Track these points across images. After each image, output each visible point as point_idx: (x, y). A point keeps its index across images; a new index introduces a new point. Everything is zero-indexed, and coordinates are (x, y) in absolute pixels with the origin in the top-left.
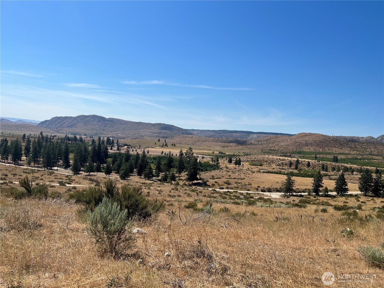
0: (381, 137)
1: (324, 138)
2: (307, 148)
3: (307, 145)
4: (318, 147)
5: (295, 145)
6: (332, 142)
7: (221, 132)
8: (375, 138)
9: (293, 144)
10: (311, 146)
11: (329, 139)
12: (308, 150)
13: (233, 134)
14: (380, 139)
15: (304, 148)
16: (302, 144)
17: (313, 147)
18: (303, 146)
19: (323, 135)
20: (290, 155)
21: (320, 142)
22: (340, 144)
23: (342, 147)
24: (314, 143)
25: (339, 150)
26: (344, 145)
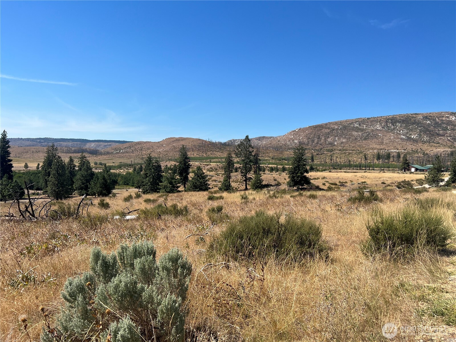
1: (201, 143)
2: (189, 153)
3: (188, 150)
4: (200, 152)
5: (175, 150)
6: (210, 146)
7: (43, 141)
9: (172, 149)
11: (206, 143)
12: (192, 156)
13: (61, 143)
17: (195, 152)
21: (200, 147)
22: (218, 148)
23: (223, 151)
24: (194, 148)
25: (221, 154)
26: (222, 148)
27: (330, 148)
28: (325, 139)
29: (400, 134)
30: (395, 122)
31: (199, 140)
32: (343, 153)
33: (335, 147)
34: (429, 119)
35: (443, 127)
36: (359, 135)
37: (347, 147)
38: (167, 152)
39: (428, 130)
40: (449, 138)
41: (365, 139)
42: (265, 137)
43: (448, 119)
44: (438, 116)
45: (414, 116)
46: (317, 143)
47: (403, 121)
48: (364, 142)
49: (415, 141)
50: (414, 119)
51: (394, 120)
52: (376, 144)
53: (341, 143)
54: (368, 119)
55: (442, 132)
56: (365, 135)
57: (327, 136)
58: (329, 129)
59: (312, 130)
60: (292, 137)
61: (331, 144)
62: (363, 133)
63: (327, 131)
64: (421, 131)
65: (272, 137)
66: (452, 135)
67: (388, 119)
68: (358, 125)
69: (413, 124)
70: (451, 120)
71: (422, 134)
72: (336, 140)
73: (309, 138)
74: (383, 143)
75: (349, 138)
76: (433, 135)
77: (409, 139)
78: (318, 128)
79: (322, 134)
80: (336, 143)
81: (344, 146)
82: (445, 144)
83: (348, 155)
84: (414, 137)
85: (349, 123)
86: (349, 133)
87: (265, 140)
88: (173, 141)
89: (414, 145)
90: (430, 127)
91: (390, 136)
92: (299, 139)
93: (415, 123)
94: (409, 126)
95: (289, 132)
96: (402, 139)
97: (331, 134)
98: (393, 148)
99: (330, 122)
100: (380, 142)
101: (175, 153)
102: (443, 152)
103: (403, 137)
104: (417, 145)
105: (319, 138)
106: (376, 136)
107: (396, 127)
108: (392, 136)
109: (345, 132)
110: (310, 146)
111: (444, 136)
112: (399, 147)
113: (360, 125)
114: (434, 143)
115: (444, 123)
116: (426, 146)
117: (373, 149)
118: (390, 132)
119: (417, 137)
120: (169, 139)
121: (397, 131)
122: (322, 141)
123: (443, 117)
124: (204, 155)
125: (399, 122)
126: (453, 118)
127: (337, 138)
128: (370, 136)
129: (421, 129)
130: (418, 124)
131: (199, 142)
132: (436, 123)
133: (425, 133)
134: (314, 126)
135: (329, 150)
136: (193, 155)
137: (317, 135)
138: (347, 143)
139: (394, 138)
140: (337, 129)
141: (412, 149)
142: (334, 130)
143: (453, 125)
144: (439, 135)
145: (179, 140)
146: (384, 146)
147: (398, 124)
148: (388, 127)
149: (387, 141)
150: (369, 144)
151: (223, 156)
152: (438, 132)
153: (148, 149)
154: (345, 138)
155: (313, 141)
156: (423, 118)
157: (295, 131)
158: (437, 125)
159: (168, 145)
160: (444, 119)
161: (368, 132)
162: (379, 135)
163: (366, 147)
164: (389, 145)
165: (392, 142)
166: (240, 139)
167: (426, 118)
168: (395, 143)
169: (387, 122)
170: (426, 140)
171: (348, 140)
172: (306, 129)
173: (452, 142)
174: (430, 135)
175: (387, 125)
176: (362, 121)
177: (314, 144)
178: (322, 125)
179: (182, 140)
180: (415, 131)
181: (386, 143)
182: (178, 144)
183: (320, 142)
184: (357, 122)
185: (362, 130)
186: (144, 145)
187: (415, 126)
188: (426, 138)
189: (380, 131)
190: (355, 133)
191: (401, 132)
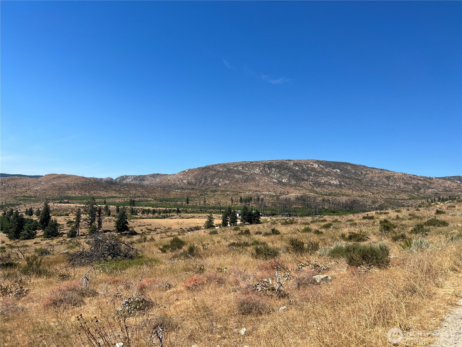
0: (120, 178)
1: (85, 181)
2: (70, 192)
3: (69, 189)
4: (82, 191)
5: (55, 189)
6: (94, 184)
8: (114, 180)
9: (52, 187)
10: (75, 190)
11: (91, 181)
12: (73, 195)
14: (119, 181)
15: (67, 192)
16: (63, 187)
17: (77, 190)
18: (65, 191)
19: (83, 177)
20: (68, 201)
21: (83, 185)
22: (103, 187)
23: (108, 190)
24: (76, 187)
25: (106, 193)
26: (108, 187)
27: (214, 189)
28: (211, 180)
29: (273, 178)
30: (271, 168)
31: (83, 178)
32: (222, 194)
33: (219, 188)
34: (298, 165)
35: (308, 173)
36: (240, 177)
37: (229, 188)
38: (45, 190)
39: (295, 175)
40: (311, 183)
41: (245, 181)
42: (159, 174)
43: (312, 166)
44: (305, 163)
45: (287, 162)
46: (204, 184)
47: (278, 166)
48: (243, 184)
49: (284, 185)
50: (286, 165)
51: (270, 165)
52: (253, 186)
53: (225, 185)
54: (251, 163)
55: (306, 177)
56: (245, 177)
57: (213, 177)
58: (215, 171)
59: (200, 171)
60: (182, 177)
61: (216, 185)
62: (243, 176)
63: (214, 172)
64: (290, 176)
65: (166, 175)
66: (313, 180)
67: (266, 164)
68: (242, 168)
69: (285, 169)
70: (315, 168)
71: (291, 178)
72: (220, 181)
73: (197, 179)
74: (259, 185)
75: (232, 180)
76: (299, 180)
77: (280, 183)
78: (206, 170)
79: (208, 176)
80: (220, 185)
81: (227, 187)
82: (307, 187)
83: (227, 196)
84: (284, 181)
85: (234, 165)
86: (232, 175)
87: (158, 177)
88: (53, 178)
89: (283, 188)
90: (298, 173)
91: (265, 180)
92: (188, 179)
93: (287, 169)
94: (282, 171)
95: (179, 172)
96: (274, 182)
97: (217, 176)
98: (266, 190)
99: (219, 163)
100: (256, 184)
101: (54, 192)
102: (295, 196)
103: (275, 180)
104: (285, 188)
105: (206, 179)
106: (254, 179)
107: (272, 172)
108: (266, 179)
109: (229, 174)
110: (197, 186)
111: (307, 181)
112: (271, 189)
113: (243, 168)
114: (299, 187)
115: (309, 170)
116: (292, 189)
117: (250, 191)
118: (265, 176)
119: (287, 181)
120: (49, 175)
121: (272, 175)
122: (208, 182)
123: (309, 164)
124: (87, 194)
125: (274, 167)
126: (316, 166)
127: (221, 180)
128: (249, 179)
129: (291, 174)
130: (289, 169)
131: (83, 180)
132: (303, 169)
133: (293, 177)
134: (202, 167)
135: (213, 190)
136: (75, 194)
137: (204, 177)
138: (229, 184)
139: (268, 181)
140: (222, 171)
141: (281, 191)
142: (219, 172)
143: (315, 171)
144: (303, 180)
145: (61, 177)
146: (259, 189)
147: (273, 169)
148: (265, 171)
149: (262, 184)
150: (247, 186)
151: (107, 196)
152: (303, 177)
153: (24, 186)
154: (228, 180)
155: (200, 182)
156: (293, 165)
157: (185, 171)
158: (304, 171)
159: (46, 182)
160: (309, 166)
161: (248, 175)
162: (257, 178)
163: (245, 189)
164: (264, 187)
165: (266, 184)
166: (133, 175)
167: (295, 164)
168: (269, 186)
169: (264, 167)
170: (294, 184)
171: (231, 182)
172: (195, 170)
173: (312, 186)
174: (297, 180)
175: (264, 169)
176: (245, 165)
177: (201, 184)
178: (209, 167)
179: (64, 177)
180: (286, 176)
181: (262, 186)
182: (58, 182)
183: (206, 183)
184: (241, 165)
185: (243, 173)
186: (19, 182)
187: (286, 172)
188: (293, 182)
189: (258, 174)
190: (237, 176)
191: (276, 176)
